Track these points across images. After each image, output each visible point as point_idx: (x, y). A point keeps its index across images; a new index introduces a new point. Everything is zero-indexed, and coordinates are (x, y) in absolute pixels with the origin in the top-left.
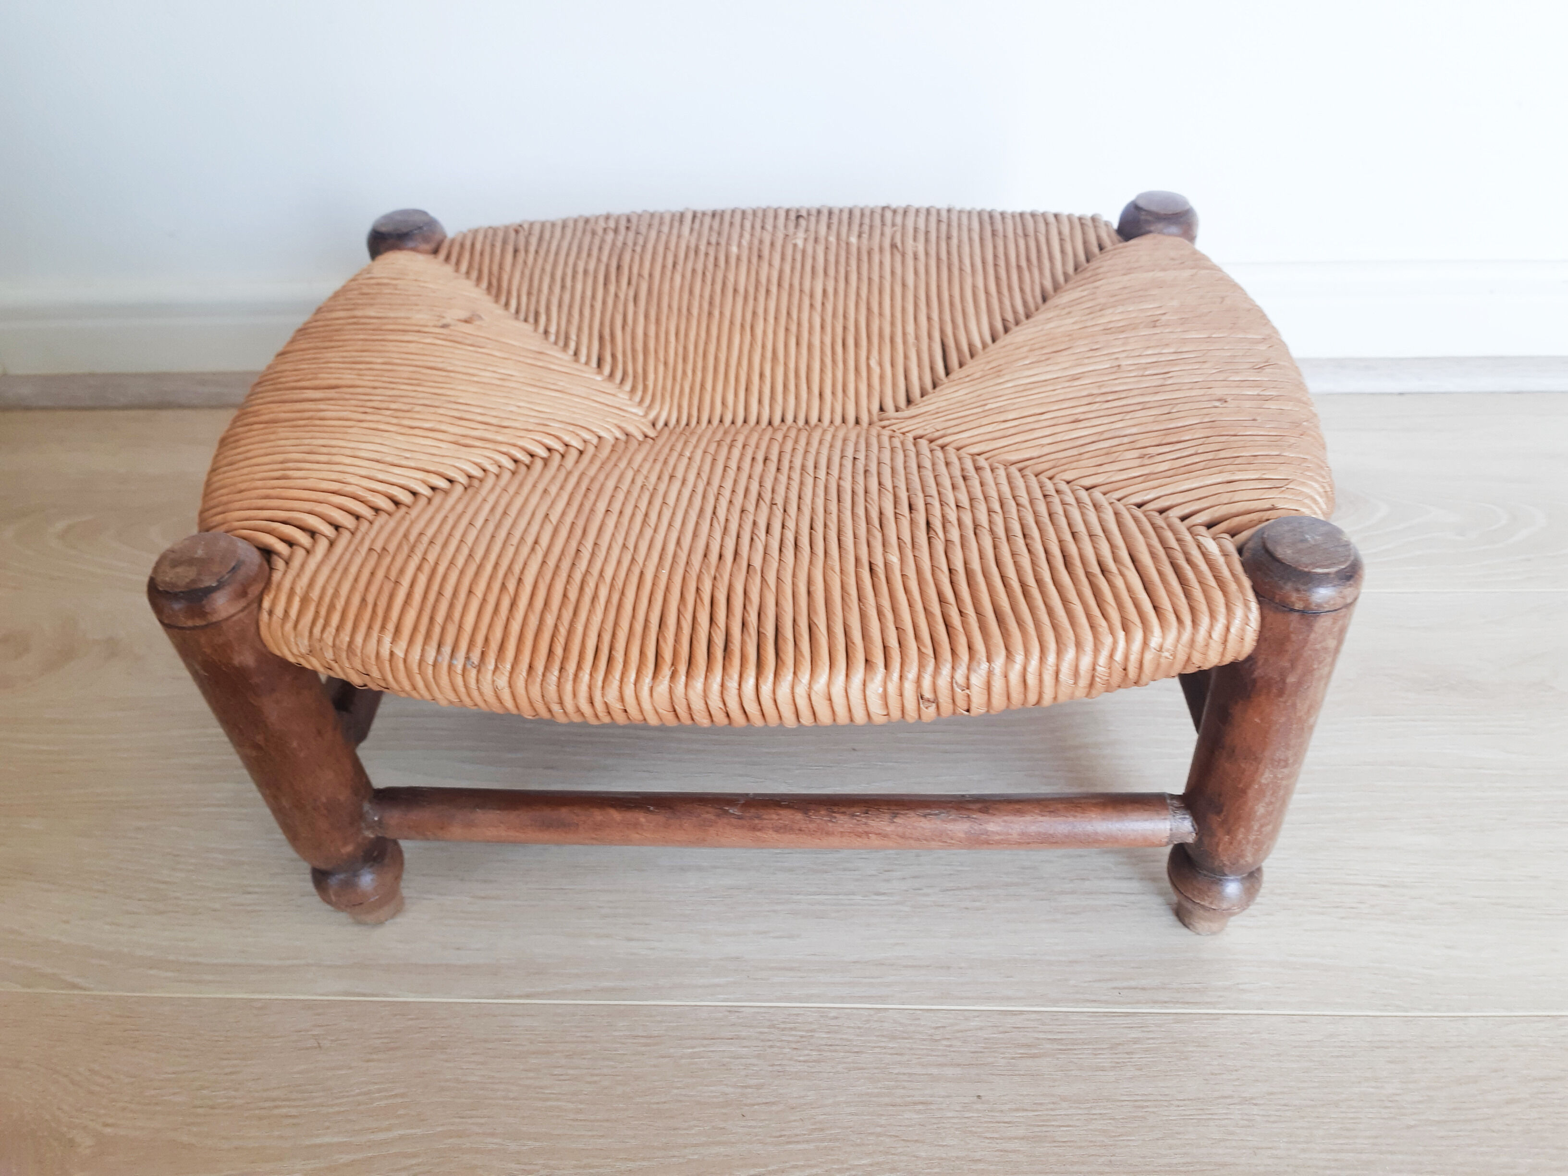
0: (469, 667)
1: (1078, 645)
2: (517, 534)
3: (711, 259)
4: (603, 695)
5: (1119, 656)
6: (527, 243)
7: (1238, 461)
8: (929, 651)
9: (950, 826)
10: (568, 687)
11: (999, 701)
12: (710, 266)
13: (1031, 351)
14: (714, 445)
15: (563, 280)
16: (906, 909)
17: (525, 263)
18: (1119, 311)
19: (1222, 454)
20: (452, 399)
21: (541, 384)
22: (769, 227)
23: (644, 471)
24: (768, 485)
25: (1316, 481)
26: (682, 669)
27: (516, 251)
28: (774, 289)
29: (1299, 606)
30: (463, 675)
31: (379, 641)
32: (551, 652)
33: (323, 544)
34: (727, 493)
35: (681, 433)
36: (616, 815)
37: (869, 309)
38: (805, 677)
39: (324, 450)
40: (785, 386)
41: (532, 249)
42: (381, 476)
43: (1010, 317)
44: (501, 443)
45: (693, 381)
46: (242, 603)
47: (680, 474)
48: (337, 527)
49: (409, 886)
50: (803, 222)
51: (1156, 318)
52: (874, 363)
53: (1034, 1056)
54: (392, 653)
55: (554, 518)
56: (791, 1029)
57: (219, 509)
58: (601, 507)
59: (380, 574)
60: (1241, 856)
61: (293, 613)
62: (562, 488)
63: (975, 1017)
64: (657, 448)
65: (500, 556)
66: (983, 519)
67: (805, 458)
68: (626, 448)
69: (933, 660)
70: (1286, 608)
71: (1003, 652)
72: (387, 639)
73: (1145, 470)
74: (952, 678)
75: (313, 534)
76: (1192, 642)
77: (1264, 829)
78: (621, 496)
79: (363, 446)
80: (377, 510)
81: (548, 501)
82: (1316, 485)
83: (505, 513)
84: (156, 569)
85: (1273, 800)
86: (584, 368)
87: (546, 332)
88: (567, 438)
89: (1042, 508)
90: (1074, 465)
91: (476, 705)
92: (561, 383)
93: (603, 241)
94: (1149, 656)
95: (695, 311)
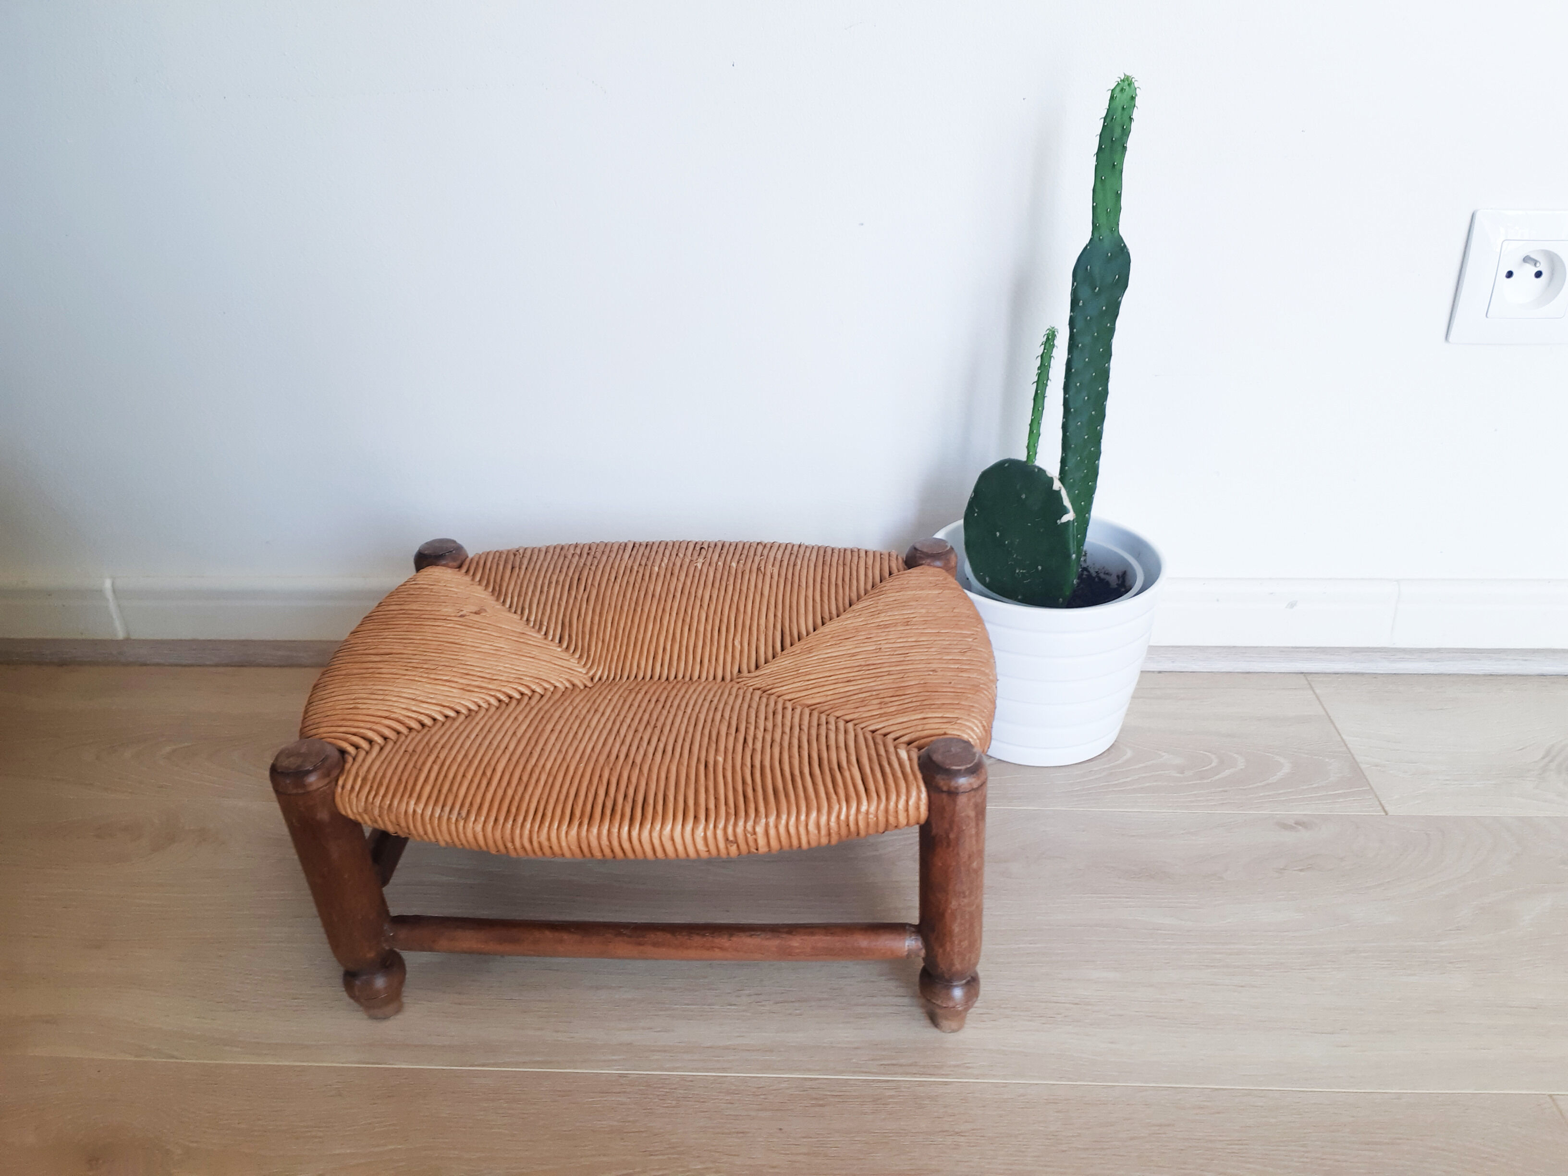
0: (459, 819)
1: (819, 810)
2: (495, 743)
3: (640, 575)
4: (538, 837)
5: (843, 817)
6: (521, 563)
7: (933, 707)
8: (732, 811)
9: (766, 943)
10: (518, 832)
11: (774, 843)
12: (639, 580)
13: (832, 638)
14: (627, 692)
15: (542, 587)
16: (749, 1014)
17: (518, 575)
18: (888, 614)
19: (925, 703)
20: (463, 662)
21: (520, 653)
22: (681, 555)
23: (580, 707)
24: (655, 716)
25: (977, 719)
26: (586, 821)
27: (513, 568)
28: (678, 595)
29: (945, 788)
30: (456, 824)
31: (408, 803)
32: (508, 811)
33: (376, 749)
34: (628, 721)
35: (609, 685)
36: (548, 934)
37: (737, 609)
38: (658, 827)
39: (381, 692)
40: (679, 657)
41: (524, 567)
42: (414, 708)
43: (827, 616)
44: (491, 689)
45: (620, 651)
46: (326, 781)
47: (601, 710)
48: (386, 738)
49: (409, 995)
50: (704, 552)
51: (909, 620)
52: (737, 643)
53: (821, 1106)
54: (414, 811)
55: (519, 734)
56: (660, 1088)
57: (315, 726)
58: (549, 727)
59: (411, 765)
60: (952, 964)
61: (357, 788)
62: (526, 717)
63: (785, 1081)
64: (591, 693)
65: (483, 755)
66: (778, 737)
67: (681, 700)
68: (571, 693)
69: (734, 817)
70: (939, 790)
71: (775, 813)
72: (412, 802)
73: (882, 711)
74: (745, 827)
75: (371, 742)
76: (887, 811)
77: (962, 943)
78: (562, 722)
79: (405, 690)
80: (410, 729)
81: (516, 725)
82: (976, 722)
83: (489, 731)
84: (277, 759)
85: (963, 921)
86: (551, 643)
87: (528, 620)
88: (534, 687)
89: (814, 732)
90: (843, 707)
91: (462, 844)
92: (534, 653)
93: (571, 562)
94: (861, 817)
95: (626, 608)
